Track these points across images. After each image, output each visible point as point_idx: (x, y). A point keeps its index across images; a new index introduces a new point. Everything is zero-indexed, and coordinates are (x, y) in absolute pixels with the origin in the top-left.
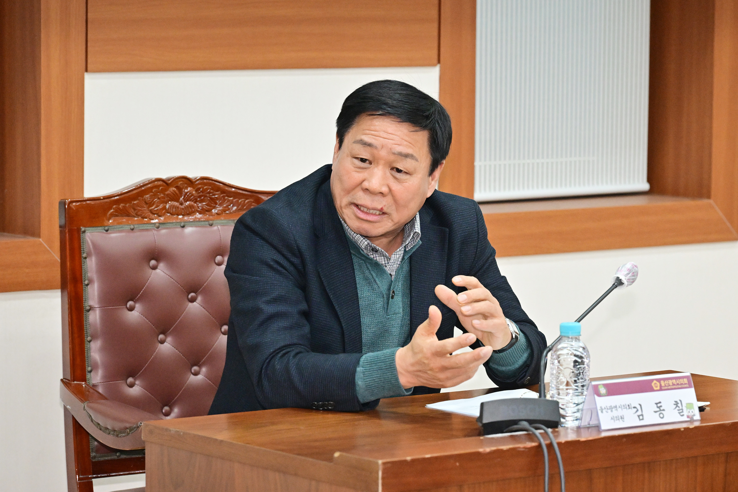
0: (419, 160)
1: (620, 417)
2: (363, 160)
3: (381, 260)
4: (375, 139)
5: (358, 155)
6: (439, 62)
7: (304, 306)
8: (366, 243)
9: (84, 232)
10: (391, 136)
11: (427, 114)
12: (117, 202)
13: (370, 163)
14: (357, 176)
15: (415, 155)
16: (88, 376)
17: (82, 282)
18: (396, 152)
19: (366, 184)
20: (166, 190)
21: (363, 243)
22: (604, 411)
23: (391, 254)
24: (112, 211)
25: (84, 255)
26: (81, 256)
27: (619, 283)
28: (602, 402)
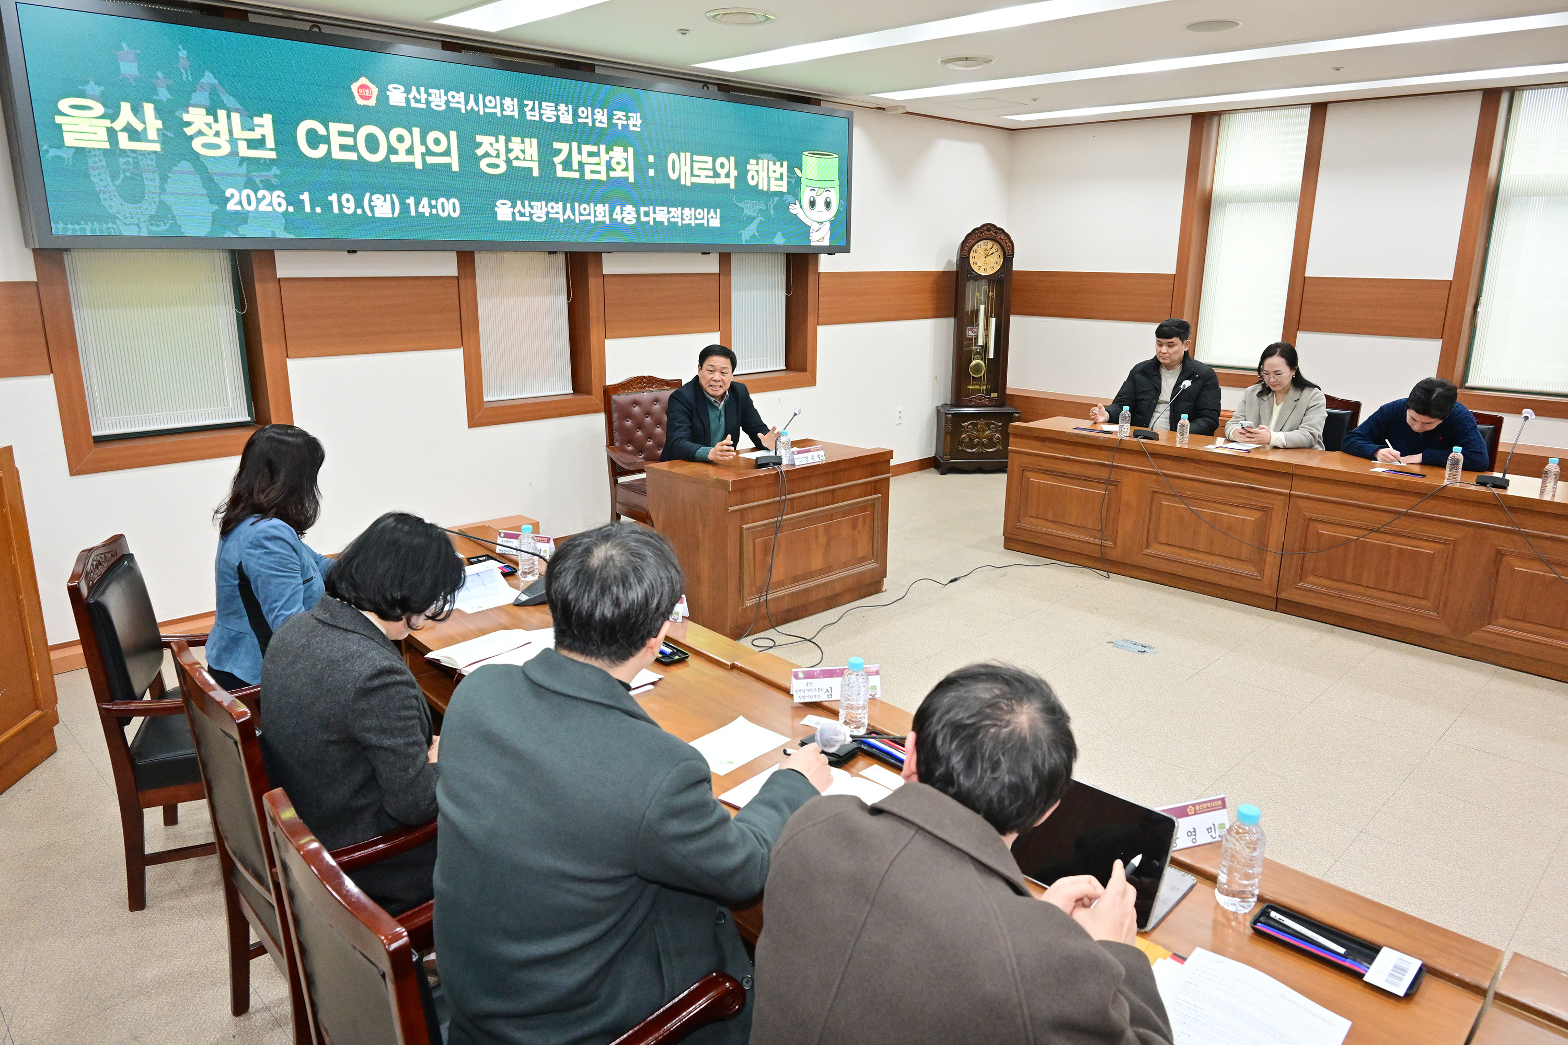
2: (707, 370)
3: (717, 407)
4: (712, 364)
5: (706, 368)
6: (720, 330)
7: (690, 425)
10: (716, 362)
13: (714, 371)
14: (711, 376)
15: (726, 368)
16: (615, 444)
17: (612, 410)
18: (718, 367)
21: (713, 399)
23: (720, 404)
25: (612, 404)
27: (795, 414)
28: (795, 456)
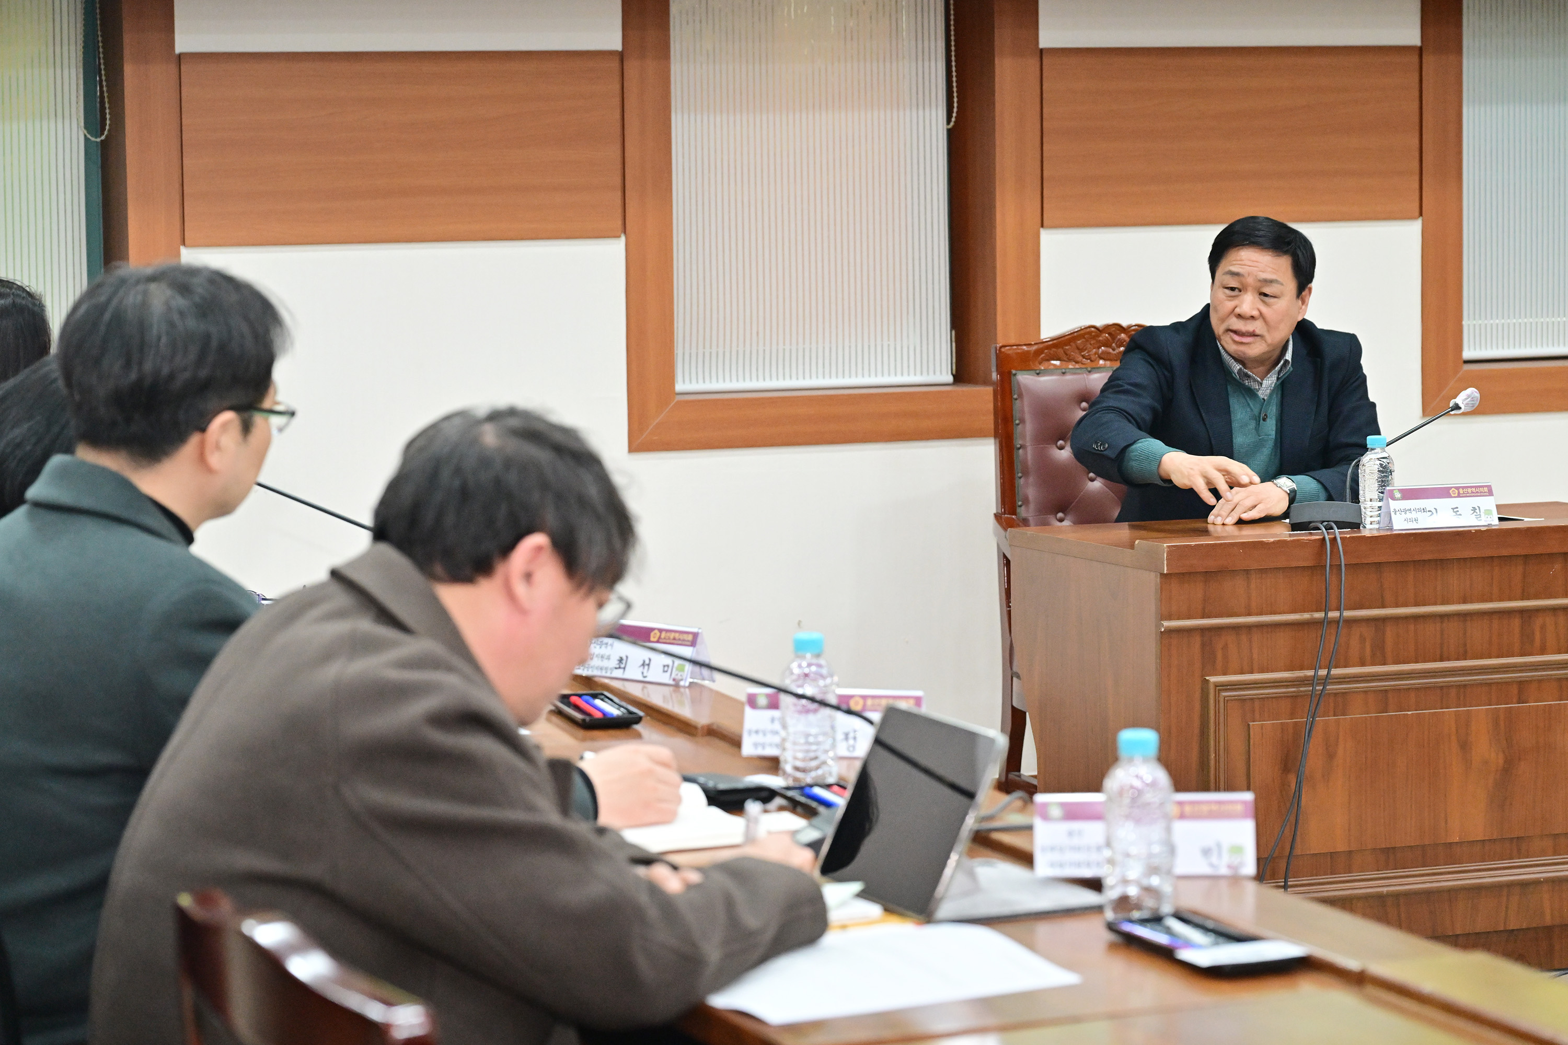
0: (1284, 284)
1: (1414, 519)
2: (1232, 289)
3: (1255, 386)
4: (1241, 268)
5: (1228, 284)
6: (1421, 214)
8: (1238, 368)
9: (1015, 375)
10: (1256, 264)
11: (1288, 240)
12: (1048, 347)
13: (1240, 291)
14: (1230, 305)
15: (1279, 279)
16: (1018, 510)
17: (1013, 422)
18: (1261, 279)
19: (1238, 310)
20: (1098, 336)
21: (1236, 367)
22: (1398, 513)
23: (1262, 380)
24: (1043, 355)
25: (1015, 396)
26: (1012, 397)
28: (1396, 505)
